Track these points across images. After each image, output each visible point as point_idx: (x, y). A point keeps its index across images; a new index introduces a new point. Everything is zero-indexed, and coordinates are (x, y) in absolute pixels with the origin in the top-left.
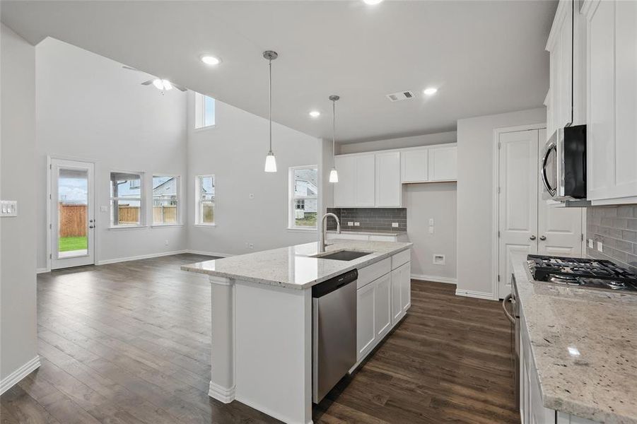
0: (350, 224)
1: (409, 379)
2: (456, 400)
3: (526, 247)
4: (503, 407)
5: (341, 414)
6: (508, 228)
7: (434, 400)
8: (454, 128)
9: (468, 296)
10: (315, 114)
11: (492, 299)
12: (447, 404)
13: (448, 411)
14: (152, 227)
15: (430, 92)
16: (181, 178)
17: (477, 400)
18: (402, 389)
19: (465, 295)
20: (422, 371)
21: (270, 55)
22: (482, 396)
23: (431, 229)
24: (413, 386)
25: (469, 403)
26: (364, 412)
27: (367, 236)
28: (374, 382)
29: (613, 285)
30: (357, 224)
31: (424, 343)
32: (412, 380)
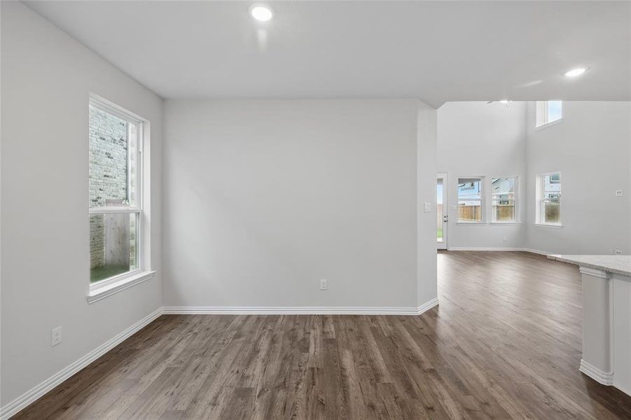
14: (491, 224)
16: (520, 177)
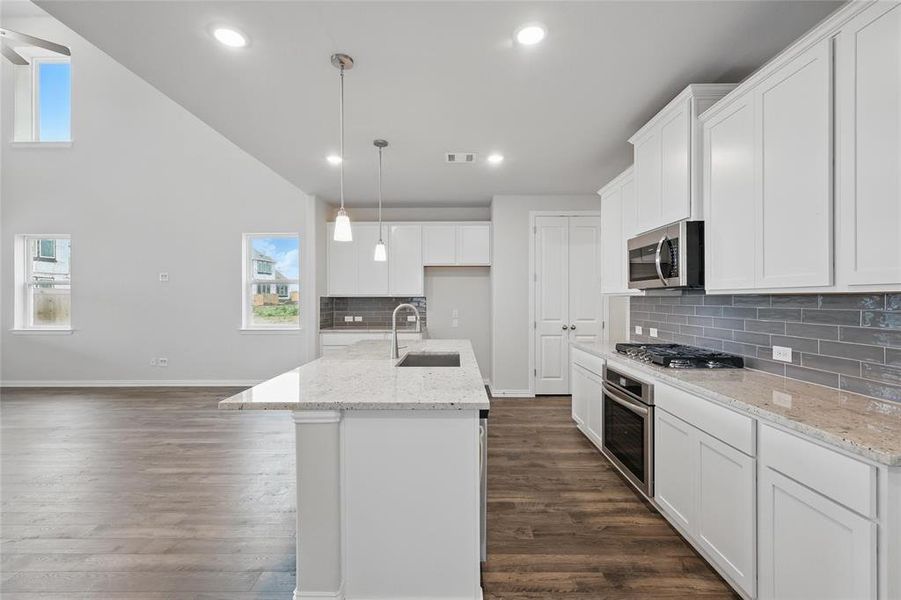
0: (348, 319)
1: (533, 501)
2: (589, 508)
3: (559, 338)
4: (626, 501)
5: (502, 566)
6: (543, 318)
7: (573, 515)
8: (488, 205)
9: (506, 396)
10: (334, 160)
11: (528, 396)
12: (585, 515)
13: (592, 520)
15: (495, 159)
17: (603, 501)
18: (533, 513)
19: (502, 396)
20: (535, 488)
21: (342, 61)
22: (604, 496)
23: (455, 323)
24: (542, 507)
25: (601, 506)
26: (519, 553)
27: (382, 335)
28: (501, 516)
29: (711, 364)
30: (359, 319)
31: (511, 457)
32: (538, 501)
